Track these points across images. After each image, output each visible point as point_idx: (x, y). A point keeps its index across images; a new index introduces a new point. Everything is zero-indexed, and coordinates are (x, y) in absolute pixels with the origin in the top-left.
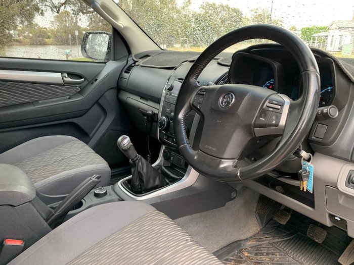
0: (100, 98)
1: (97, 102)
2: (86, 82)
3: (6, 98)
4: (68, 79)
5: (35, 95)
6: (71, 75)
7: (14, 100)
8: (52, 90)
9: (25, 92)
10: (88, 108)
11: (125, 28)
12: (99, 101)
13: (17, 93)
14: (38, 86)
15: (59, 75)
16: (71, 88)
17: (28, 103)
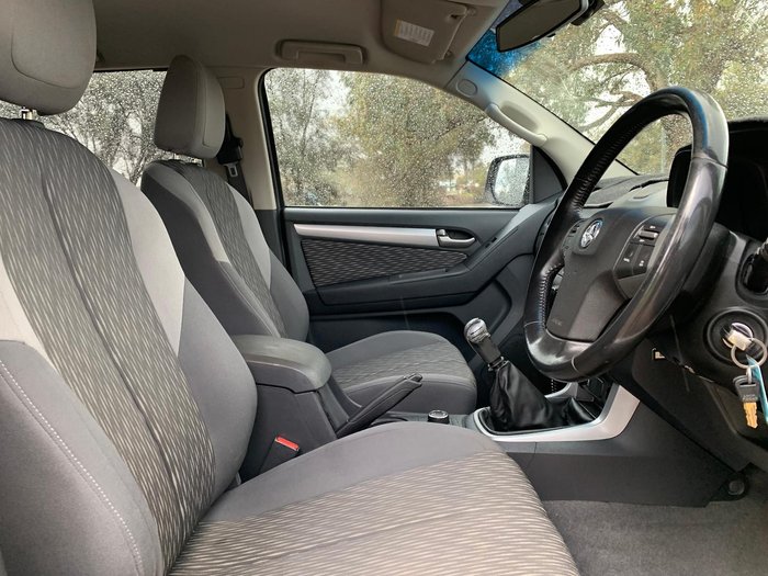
0: (500, 271)
1: (493, 280)
2: (478, 244)
3: (354, 268)
4: (447, 239)
5: (395, 265)
6: (451, 232)
7: (364, 271)
8: (419, 258)
9: (381, 259)
10: (475, 289)
11: (549, 141)
12: (499, 279)
13: (369, 260)
14: (399, 250)
15: (431, 233)
16: (450, 255)
17: (383, 277)
